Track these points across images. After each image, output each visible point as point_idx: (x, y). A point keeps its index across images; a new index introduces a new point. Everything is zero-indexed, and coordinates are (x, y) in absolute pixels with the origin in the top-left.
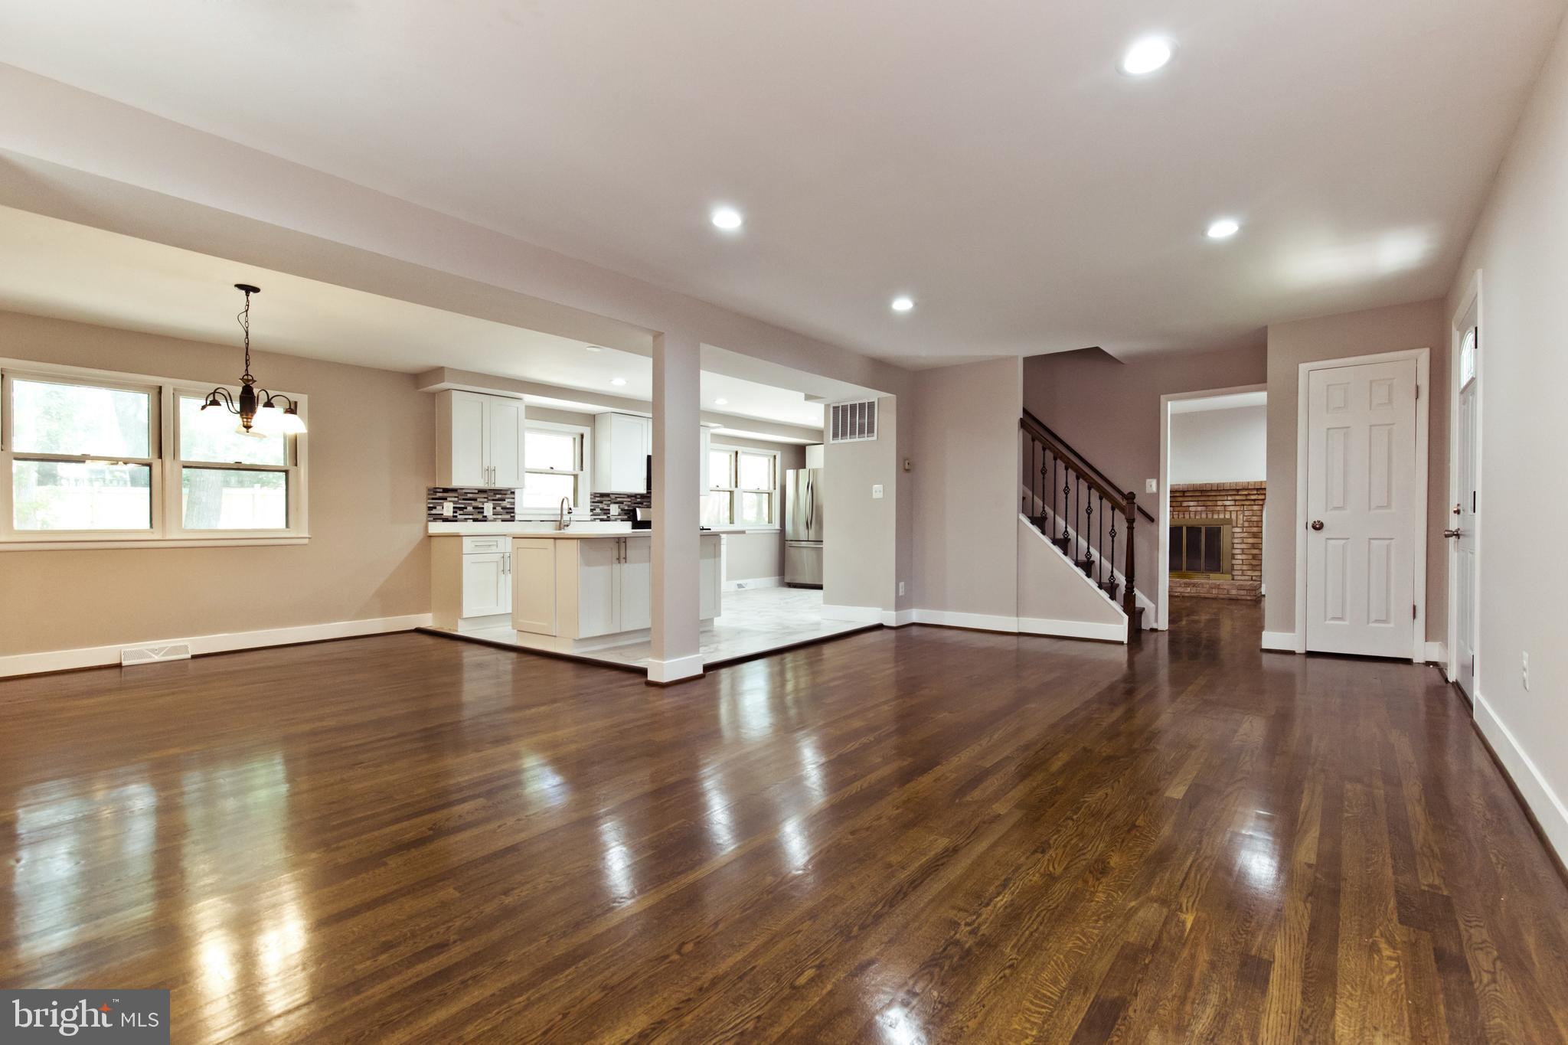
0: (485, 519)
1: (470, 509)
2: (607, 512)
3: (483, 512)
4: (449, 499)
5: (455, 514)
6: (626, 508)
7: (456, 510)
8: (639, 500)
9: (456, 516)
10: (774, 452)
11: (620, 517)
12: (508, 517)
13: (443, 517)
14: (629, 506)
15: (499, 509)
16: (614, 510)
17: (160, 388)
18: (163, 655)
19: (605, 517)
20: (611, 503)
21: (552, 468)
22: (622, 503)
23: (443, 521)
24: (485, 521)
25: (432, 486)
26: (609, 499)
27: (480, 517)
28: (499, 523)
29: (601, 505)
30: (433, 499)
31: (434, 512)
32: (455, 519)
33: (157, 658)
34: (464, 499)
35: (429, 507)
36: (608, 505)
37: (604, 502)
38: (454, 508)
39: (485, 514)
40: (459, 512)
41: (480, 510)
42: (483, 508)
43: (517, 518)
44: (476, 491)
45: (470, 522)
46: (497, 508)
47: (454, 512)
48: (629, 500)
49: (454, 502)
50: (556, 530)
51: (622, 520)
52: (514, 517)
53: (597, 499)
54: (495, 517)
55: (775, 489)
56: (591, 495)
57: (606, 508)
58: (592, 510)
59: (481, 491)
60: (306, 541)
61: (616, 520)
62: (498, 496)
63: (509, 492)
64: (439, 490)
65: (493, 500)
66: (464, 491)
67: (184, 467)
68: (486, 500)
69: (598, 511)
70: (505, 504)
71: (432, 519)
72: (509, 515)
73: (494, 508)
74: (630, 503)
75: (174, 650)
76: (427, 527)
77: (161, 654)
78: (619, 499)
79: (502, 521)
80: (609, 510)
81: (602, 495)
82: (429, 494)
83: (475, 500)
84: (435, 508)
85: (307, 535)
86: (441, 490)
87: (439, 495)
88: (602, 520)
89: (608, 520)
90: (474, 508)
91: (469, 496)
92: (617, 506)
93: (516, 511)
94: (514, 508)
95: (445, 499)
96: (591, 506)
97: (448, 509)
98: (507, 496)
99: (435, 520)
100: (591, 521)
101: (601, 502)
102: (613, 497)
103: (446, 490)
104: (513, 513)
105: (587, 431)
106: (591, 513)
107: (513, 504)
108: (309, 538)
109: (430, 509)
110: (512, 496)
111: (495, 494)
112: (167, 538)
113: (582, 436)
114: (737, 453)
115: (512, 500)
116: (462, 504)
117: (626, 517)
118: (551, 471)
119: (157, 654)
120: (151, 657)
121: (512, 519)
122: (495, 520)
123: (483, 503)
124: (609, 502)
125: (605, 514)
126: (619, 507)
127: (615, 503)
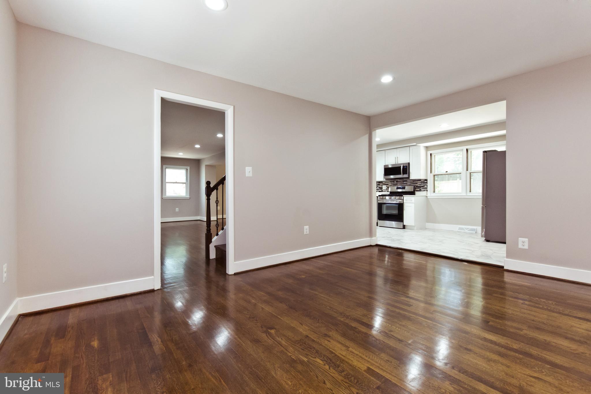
2: (381, 188)
11: (386, 190)
19: (381, 190)
20: (383, 185)
22: (388, 184)
26: (382, 183)
29: (379, 186)
36: (382, 186)
37: (380, 185)
48: (391, 183)
53: (378, 184)
57: (381, 187)
69: (378, 188)
78: (386, 183)
80: (382, 187)
81: (379, 182)
88: (379, 191)
89: (382, 191)
92: (385, 186)
101: (379, 185)
102: (384, 182)
124: (382, 185)
125: (381, 189)
126: (386, 186)
127: (385, 185)
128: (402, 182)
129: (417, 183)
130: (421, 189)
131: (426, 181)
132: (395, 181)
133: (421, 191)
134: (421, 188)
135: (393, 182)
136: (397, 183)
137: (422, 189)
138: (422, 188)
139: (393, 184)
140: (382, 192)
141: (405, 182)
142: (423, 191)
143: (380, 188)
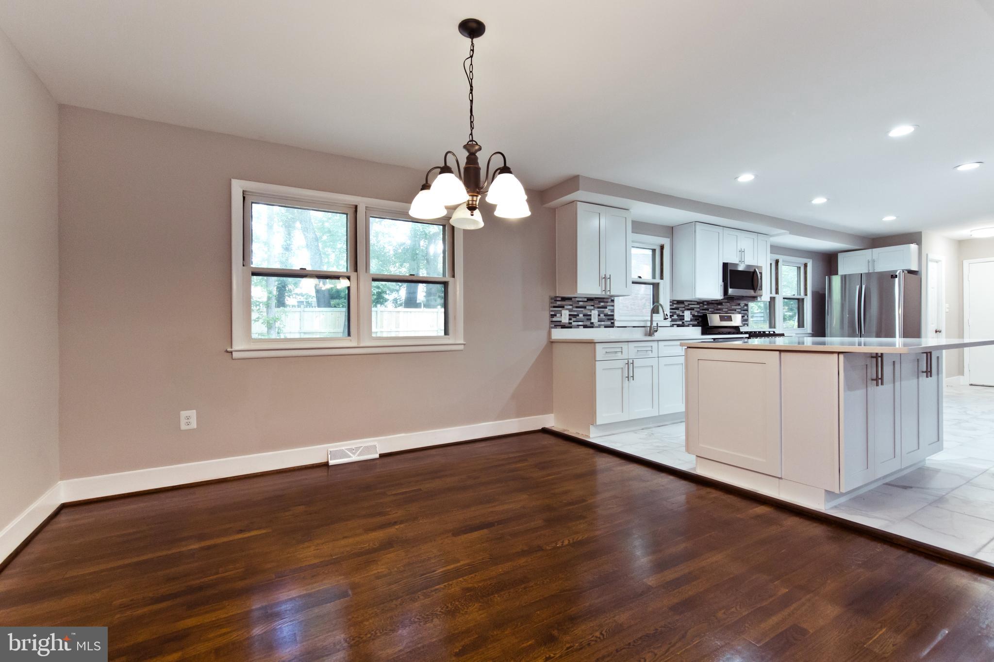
0: (592, 326)
1: (581, 315)
2: (681, 318)
3: (590, 319)
4: (566, 307)
5: (570, 321)
6: (696, 314)
7: (571, 317)
8: (705, 306)
9: (571, 323)
10: (804, 260)
11: (691, 323)
12: (609, 323)
13: (562, 324)
14: (698, 312)
15: (602, 315)
16: (688, 316)
17: (356, 207)
18: (358, 455)
19: (680, 323)
20: (685, 309)
21: (640, 277)
22: (693, 309)
23: (562, 328)
24: (592, 327)
25: (553, 295)
26: (683, 306)
27: (588, 323)
28: (603, 329)
29: (678, 312)
30: (555, 307)
31: (554, 319)
32: (570, 325)
33: (354, 458)
34: (577, 307)
35: (552, 315)
36: (683, 312)
37: (680, 309)
38: (570, 315)
39: (592, 321)
40: (574, 319)
41: (588, 317)
42: (590, 315)
43: (617, 324)
44: (586, 300)
45: (581, 329)
46: (601, 315)
47: (570, 319)
48: (698, 306)
49: (570, 310)
50: (646, 335)
51: (694, 326)
52: (613, 323)
53: (675, 306)
54: (599, 323)
55: (806, 295)
56: (670, 302)
57: (681, 314)
58: (671, 317)
59: (590, 299)
60: (462, 347)
61: (688, 326)
62: (602, 304)
63: (610, 300)
64: (558, 299)
65: (599, 308)
66: (577, 299)
67: (374, 280)
68: (592, 308)
69: (675, 317)
70: (607, 311)
71: (553, 326)
72: (609, 321)
73: (599, 315)
74: (698, 310)
75: (368, 449)
76: (550, 334)
77: (357, 454)
78: (691, 306)
79: (605, 327)
80: (684, 316)
81: (679, 302)
82: (551, 303)
83: (585, 307)
84: (555, 315)
85: (462, 342)
86: (560, 299)
87: (559, 303)
88: (678, 326)
89: (683, 325)
90: (584, 315)
91: (581, 303)
92: (689, 312)
93: (616, 317)
94: (613, 315)
95: (563, 307)
96: (671, 312)
97: (564, 317)
98: (609, 304)
99: (556, 326)
100: (671, 326)
101: (677, 309)
103: (564, 299)
104: (613, 319)
105: (666, 242)
106: (671, 319)
107: (613, 311)
108: (464, 344)
109: (553, 316)
110: (612, 304)
111: (600, 302)
112: (361, 345)
113: (662, 247)
114: (777, 262)
115: (612, 308)
116: (575, 311)
117: (696, 323)
118: (639, 280)
119: (354, 454)
120: (350, 457)
121: (612, 326)
122: (599, 326)
123: (591, 310)
124: (683, 309)
127: (688, 309)
131: (746, 307)
135: (701, 305)
141: (719, 307)
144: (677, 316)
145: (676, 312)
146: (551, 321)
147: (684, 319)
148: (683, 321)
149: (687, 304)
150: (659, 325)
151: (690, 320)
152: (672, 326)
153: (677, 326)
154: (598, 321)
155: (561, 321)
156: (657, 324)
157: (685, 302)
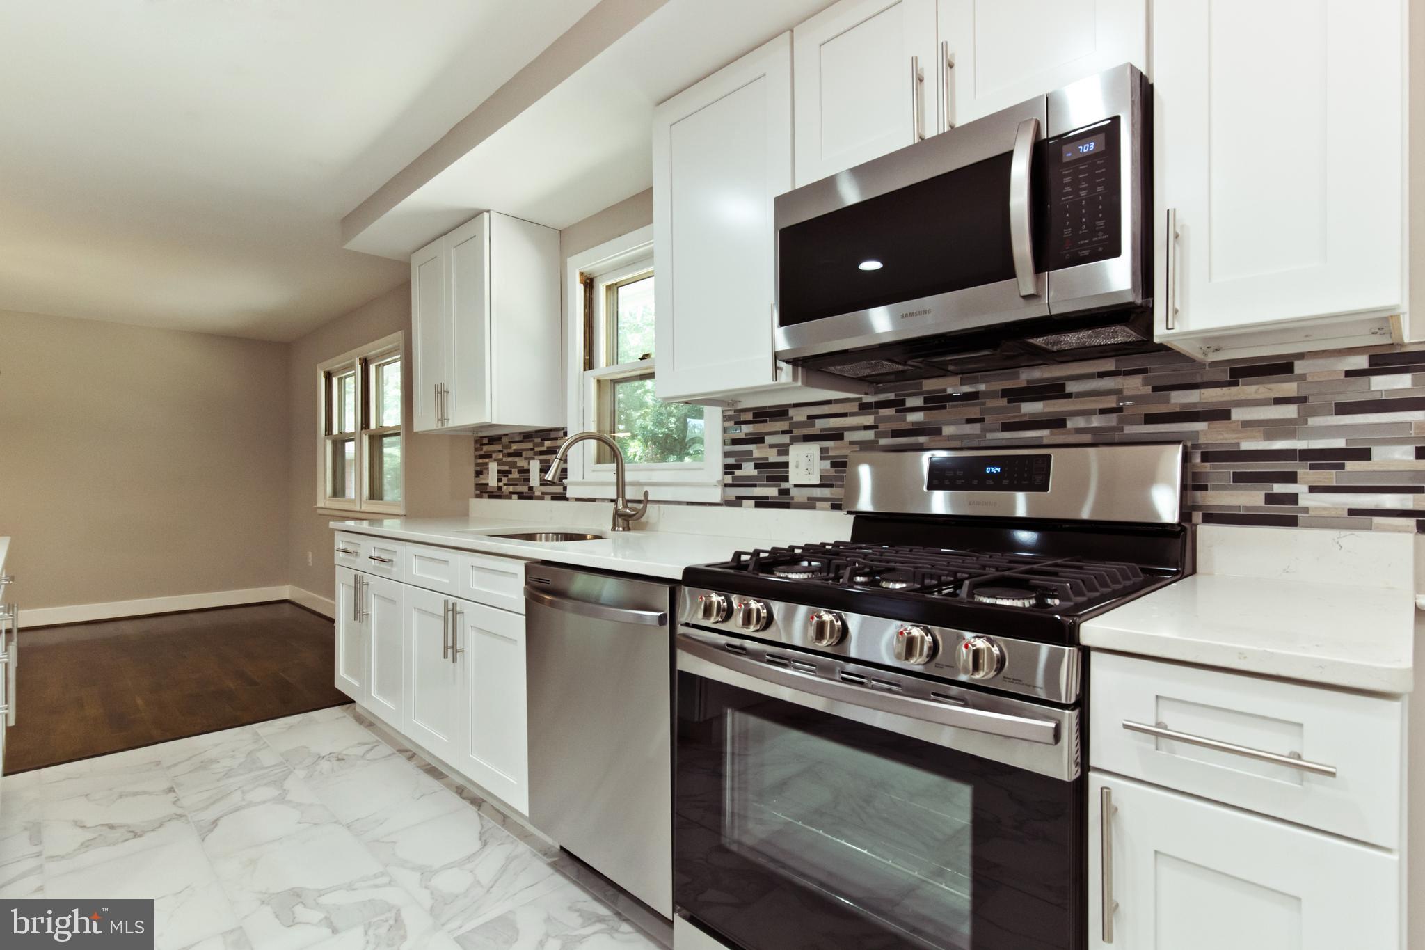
0: (532, 494)
1: (516, 473)
2: (776, 472)
3: (530, 480)
4: (494, 456)
5: (501, 484)
7: (500, 476)
9: (502, 489)
11: (826, 492)
12: (558, 490)
13: (488, 490)
19: (772, 492)
20: (794, 440)
22: (837, 435)
23: (489, 497)
24: (533, 498)
26: (783, 425)
27: (524, 489)
29: (757, 451)
30: (481, 457)
31: (480, 480)
32: (501, 493)
34: (510, 455)
35: (476, 473)
36: (783, 450)
37: (769, 440)
38: (499, 472)
39: (532, 484)
40: (505, 480)
41: (528, 475)
42: (530, 471)
43: (570, 492)
44: (523, 437)
45: (516, 501)
47: (500, 480)
48: (869, 420)
49: (500, 462)
52: (565, 489)
53: (746, 429)
54: (544, 489)
56: (724, 418)
57: (773, 457)
58: (728, 469)
59: (527, 436)
61: (810, 504)
62: (547, 444)
63: (560, 434)
65: (542, 453)
66: (510, 438)
68: (534, 453)
69: (748, 470)
71: (479, 492)
72: (560, 485)
73: (542, 471)
78: (821, 424)
79: (551, 499)
80: (786, 465)
81: (762, 414)
82: (477, 449)
83: (522, 454)
84: (484, 473)
85: (403, 511)
86: (486, 441)
87: (484, 449)
88: (762, 503)
89: (783, 502)
90: (520, 472)
91: (515, 447)
92: (814, 449)
93: (569, 475)
94: (566, 471)
95: (490, 456)
96: (726, 454)
97: (494, 474)
98: (560, 442)
99: (482, 494)
100: (728, 503)
101: (757, 439)
102: (799, 415)
103: (491, 440)
104: (565, 480)
106: (729, 479)
109: (478, 474)
111: (544, 440)
116: (507, 463)
121: (566, 496)
122: (543, 497)
123: (531, 460)
124: (785, 439)
125: (772, 480)
126: (824, 453)
127: (808, 438)
128: (1003, 402)
129: (1221, 414)
130: (1293, 499)
132: (917, 401)
133: (1291, 522)
134: (1291, 478)
135: (890, 412)
136: (936, 416)
137: (1307, 500)
138: (1306, 475)
139: (895, 434)
140: (786, 505)
141: (1031, 408)
142: (1325, 522)
143: (768, 472)
144: (757, 466)
145: (750, 453)
146: (477, 484)
147: (786, 479)
148: (784, 485)
149: (804, 419)
150: (650, 498)
151: (817, 482)
152: (738, 502)
153: (758, 505)
154: (541, 485)
155: (488, 484)
156: (646, 494)
157: (791, 412)
